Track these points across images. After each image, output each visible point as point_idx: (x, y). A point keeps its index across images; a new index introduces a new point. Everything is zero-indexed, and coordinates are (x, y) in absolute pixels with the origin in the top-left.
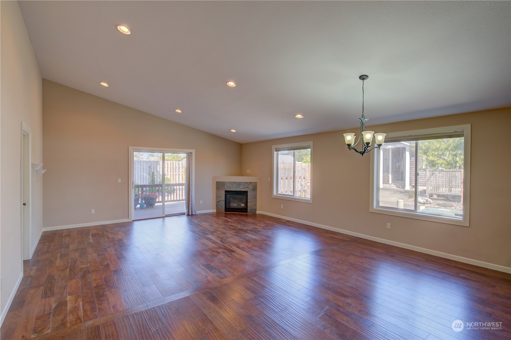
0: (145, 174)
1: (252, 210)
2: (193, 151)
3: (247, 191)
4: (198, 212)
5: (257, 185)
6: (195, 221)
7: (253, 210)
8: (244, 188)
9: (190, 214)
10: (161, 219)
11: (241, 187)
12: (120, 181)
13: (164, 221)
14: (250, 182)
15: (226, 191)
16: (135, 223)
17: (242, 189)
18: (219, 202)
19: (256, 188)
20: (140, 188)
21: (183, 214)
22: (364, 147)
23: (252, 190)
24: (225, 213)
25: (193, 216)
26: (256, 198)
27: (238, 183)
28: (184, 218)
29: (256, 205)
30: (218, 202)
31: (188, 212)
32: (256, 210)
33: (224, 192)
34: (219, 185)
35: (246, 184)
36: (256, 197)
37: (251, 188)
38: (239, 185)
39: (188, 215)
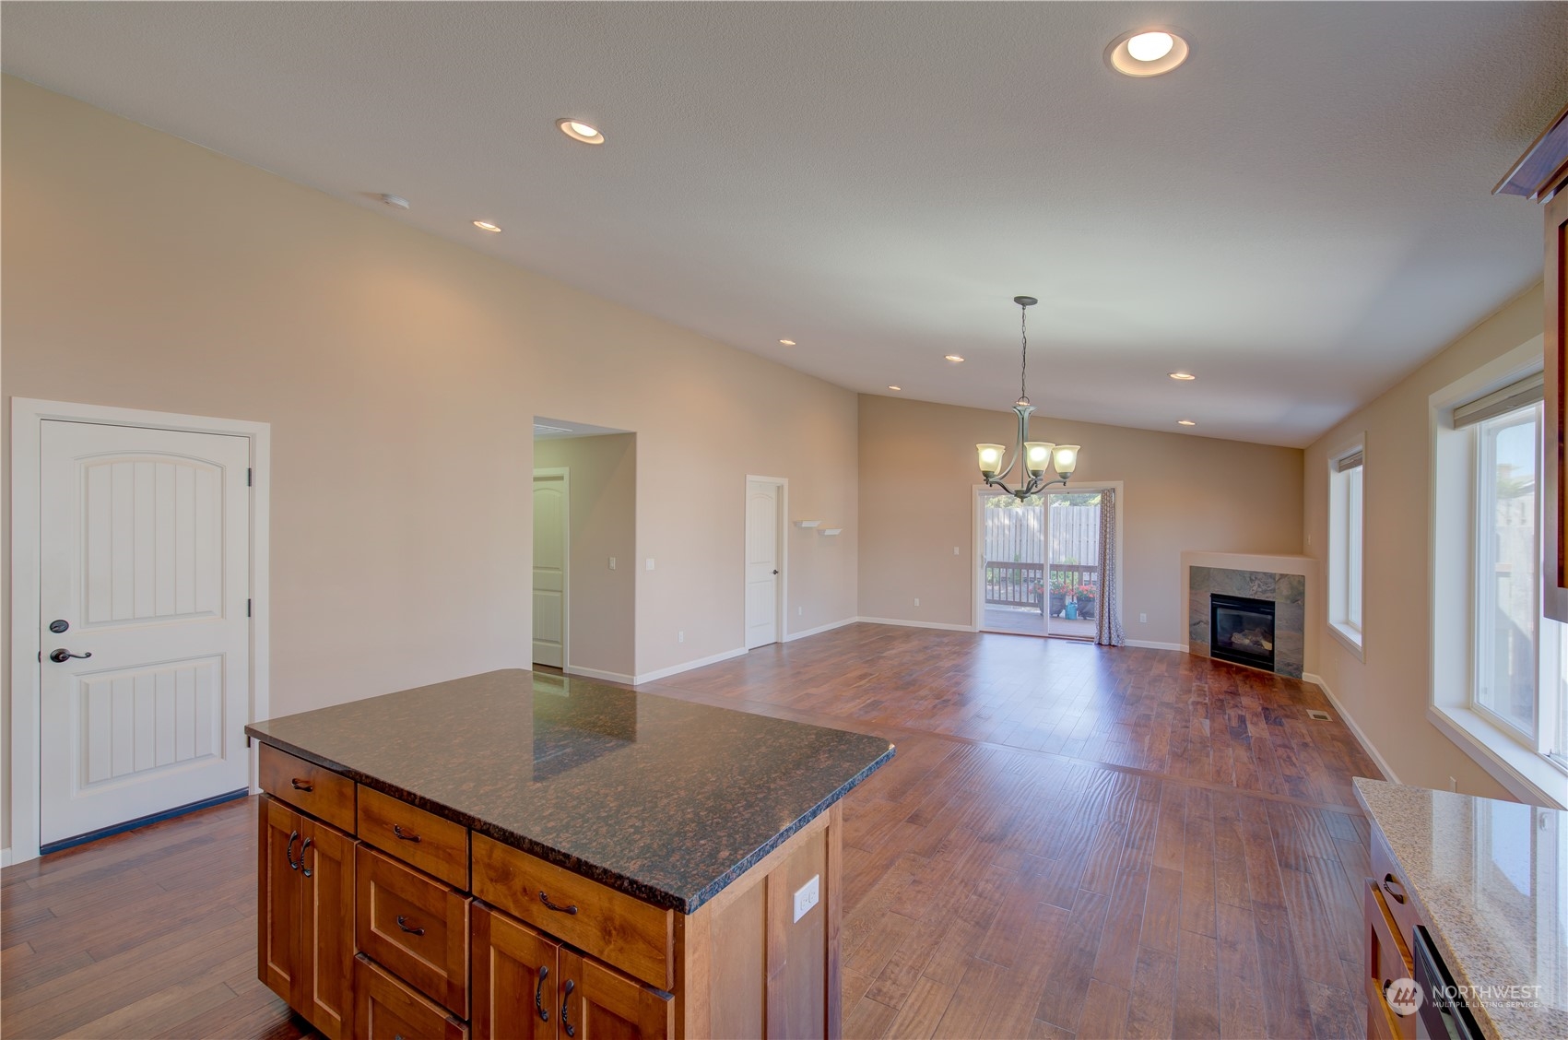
1: (1289, 665)
2: (1119, 486)
3: (1274, 603)
4: (1130, 642)
5: (1304, 585)
7: (1290, 668)
8: (1264, 592)
9: (1105, 641)
11: (1255, 588)
12: (957, 551)
13: (1045, 646)
14: (1281, 575)
15: (1214, 597)
16: (986, 636)
17: (1256, 593)
18: (1197, 626)
19: (1302, 594)
20: (1076, 574)
21: (1087, 640)
22: (1027, 480)
23: (1289, 602)
24: (1213, 661)
25: (1114, 650)
26: (1301, 629)
27: (1247, 576)
29: (1300, 651)
30: (1194, 625)
31: (1101, 637)
32: (1300, 668)
33: (1210, 598)
34: (1198, 576)
35: (1270, 580)
36: (1302, 624)
37: (1285, 592)
38: (1248, 579)
39: (1100, 644)
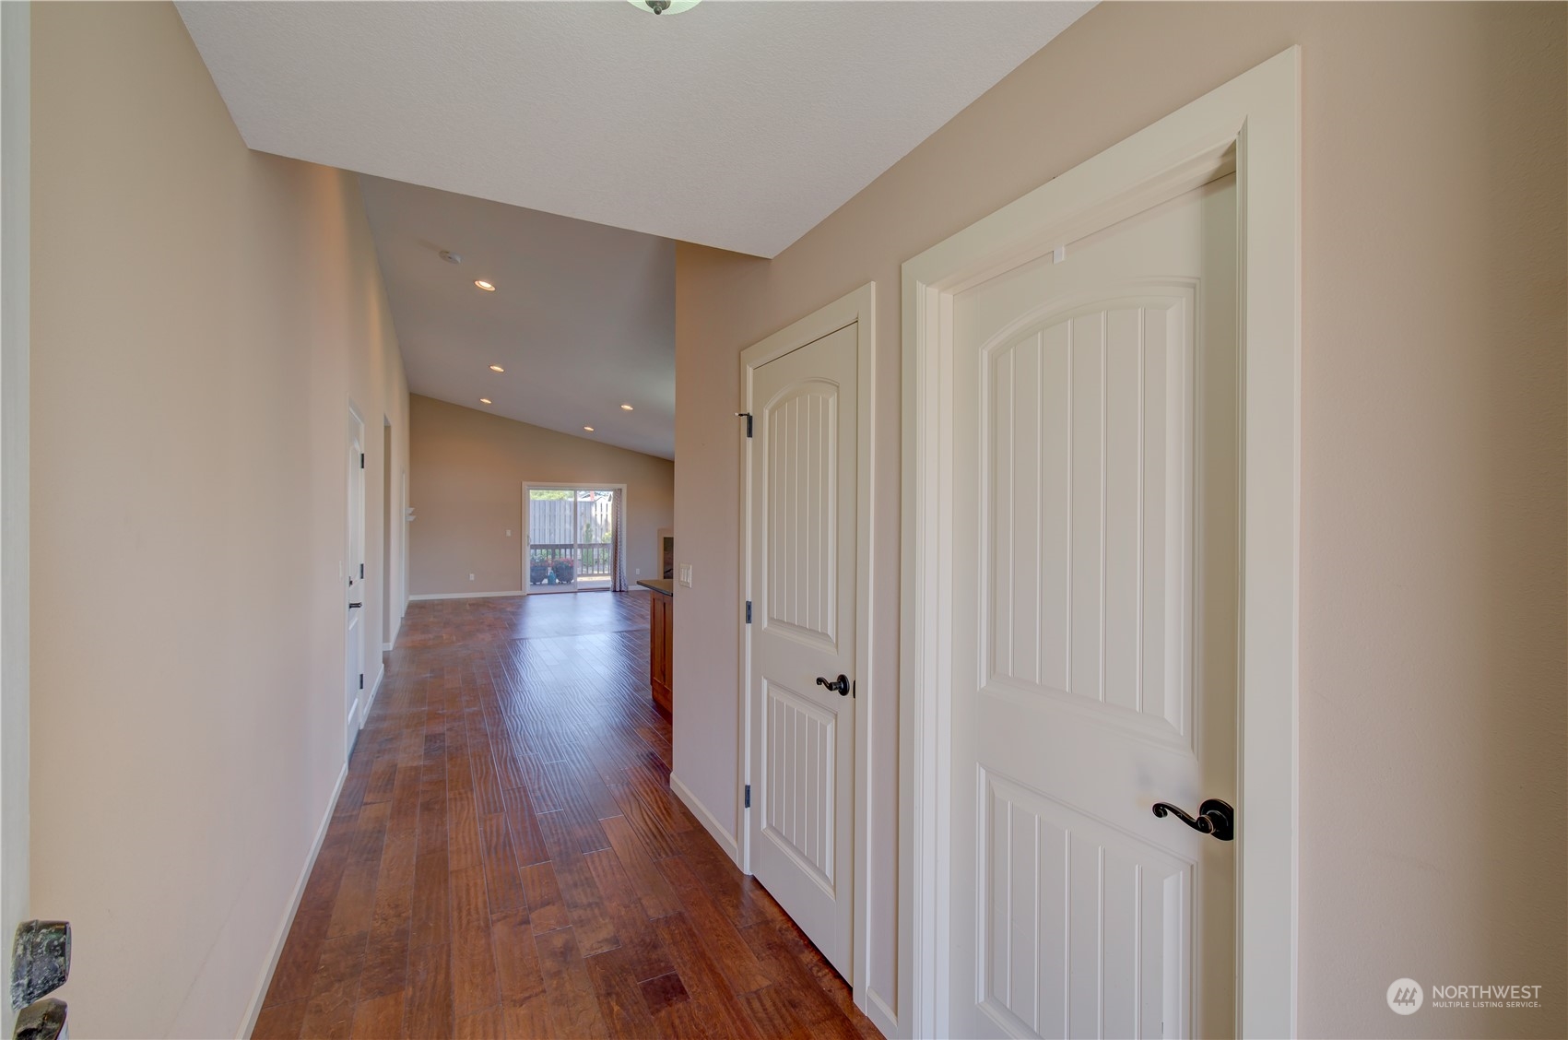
0: (568, 526)
2: (624, 487)
6: (627, 601)
9: (618, 589)
10: (572, 595)
12: (509, 533)
13: (575, 598)
21: (606, 590)
25: (623, 593)
28: (609, 596)
31: (615, 587)
39: (615, 591)
